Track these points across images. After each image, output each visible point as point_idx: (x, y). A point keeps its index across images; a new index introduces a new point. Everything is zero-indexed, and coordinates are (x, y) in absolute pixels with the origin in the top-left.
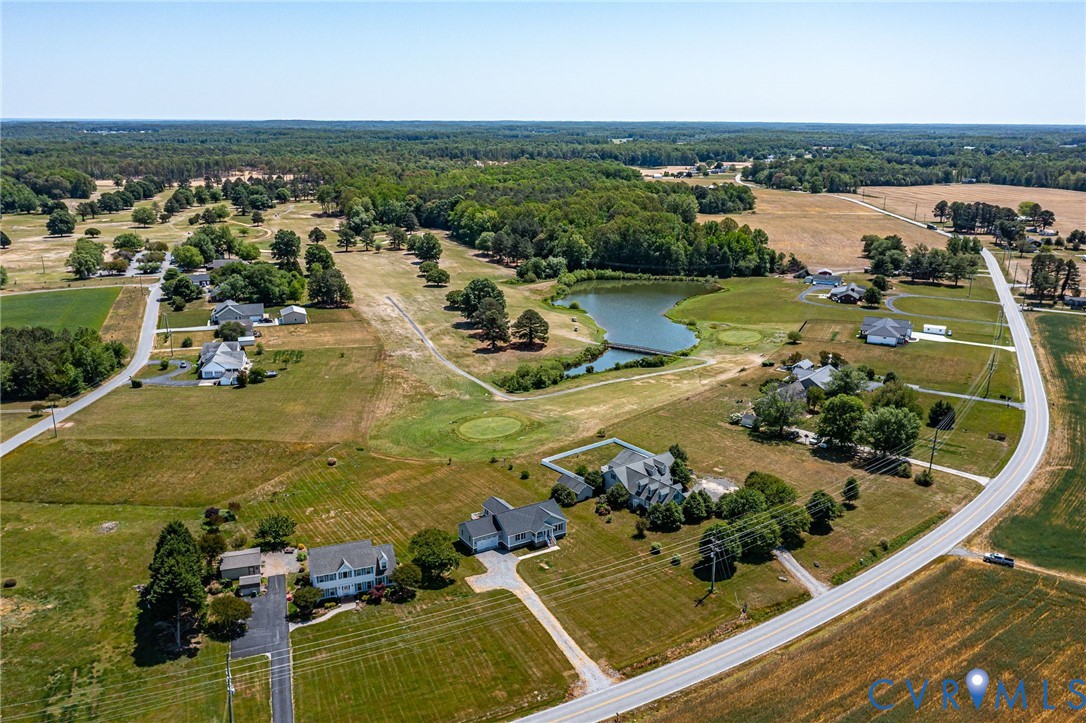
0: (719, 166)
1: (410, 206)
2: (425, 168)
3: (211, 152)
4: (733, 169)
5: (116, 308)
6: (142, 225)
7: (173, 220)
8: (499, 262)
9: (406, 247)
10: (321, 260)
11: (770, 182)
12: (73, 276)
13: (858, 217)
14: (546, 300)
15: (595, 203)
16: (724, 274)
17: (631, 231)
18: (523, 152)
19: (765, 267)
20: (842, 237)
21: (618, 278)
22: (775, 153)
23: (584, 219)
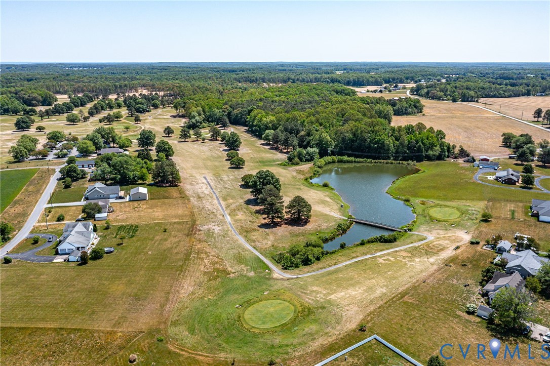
0: (396, 86)
1: (225, 112)
2: (236, 88)
3: (125, 79)
4: (404, 88)
5: (28, 186)
6: (72, 123)
7: (91, 119)
8: (276, 149)
9: (220, 138)
10: (165, 150)
11: (427, 96)
12: (12, 159)
13: (487, 118)
14: (307, 179)
15: (335, 111)
16: (419, 159)
17: (359, 131)
18: (289, 79)
19: (445, 155)
20: (483, 132)
21: (351, 162)
22: (425, 79)
23: (328, 122)
